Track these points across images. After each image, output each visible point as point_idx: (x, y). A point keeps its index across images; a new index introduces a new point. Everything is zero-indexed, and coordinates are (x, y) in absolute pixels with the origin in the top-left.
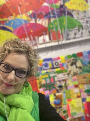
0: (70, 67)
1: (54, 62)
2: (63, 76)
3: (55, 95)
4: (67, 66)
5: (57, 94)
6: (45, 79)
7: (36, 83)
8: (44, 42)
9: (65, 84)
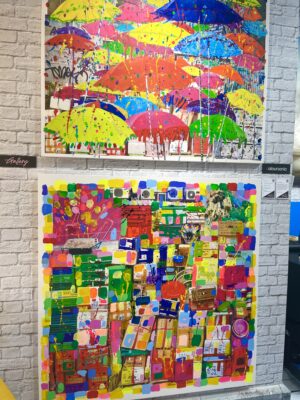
0: (211, 203)
1: (187, 191)
2: (197, 218)
3: (177, 246)
4: (208, 202)
5: (181, 246)
6: (167, 216)
7: (150, 221)
8: (179, 152)
9: (198, 231)
